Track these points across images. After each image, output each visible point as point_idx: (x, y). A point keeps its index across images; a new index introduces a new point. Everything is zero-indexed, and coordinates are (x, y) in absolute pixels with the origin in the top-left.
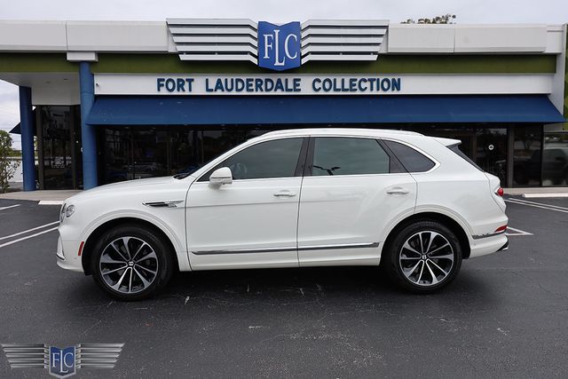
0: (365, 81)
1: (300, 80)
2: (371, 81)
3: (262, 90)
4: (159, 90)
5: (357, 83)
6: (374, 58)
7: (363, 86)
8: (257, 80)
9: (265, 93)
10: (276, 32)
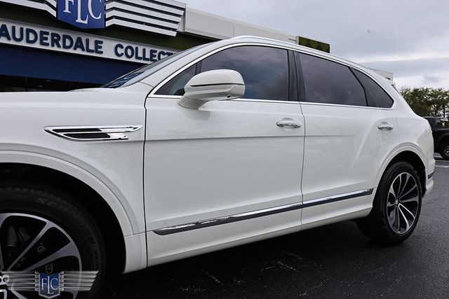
0: (164, 54)
1: (102, 42)
5: (157, 54)
6: (174, 34)
8: (53, 35)
9: (62, 50)
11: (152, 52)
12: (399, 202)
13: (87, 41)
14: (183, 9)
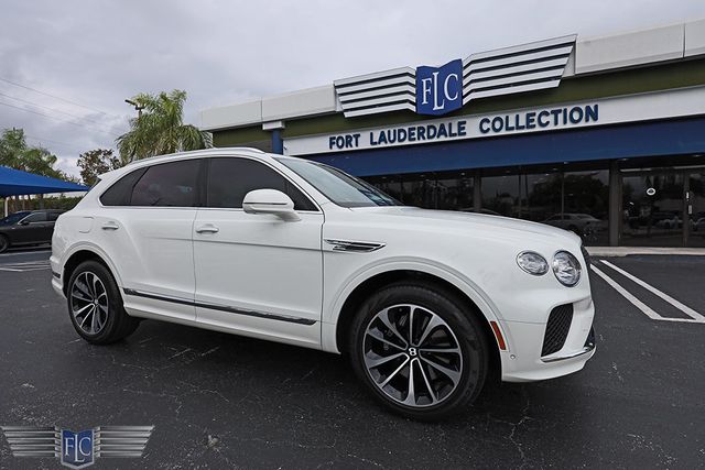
0: (547, 114)
1: (465, 123)
2: (556, 113)
4: (331, 148)
5: (536, 118)
6: (556, 84)
7: (544, 121)
8: (419, 129)
9: (427, 141)
10: (436, 74)
11: (528, 115)
13: (450, 124)
14: (573, 43)
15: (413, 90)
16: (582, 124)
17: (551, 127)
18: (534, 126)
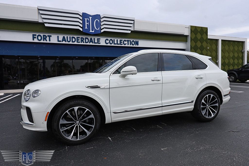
0: (126, 41)
1: (100, 39)
2: (128, 41)
3: (84, 42)
4: (33, 40)
5: (122, 41)
6: (129, 32)
7: (125, 43)
8: (81, 38)
9: (85, 44)
10: (91, 18)
11: (120, 40)
12: (209, 106)
13: (94, 39)
14: (134, 20)
15: (81, 22)
16: (135, 46)
17: (127, 45)
18: (122, 44)
